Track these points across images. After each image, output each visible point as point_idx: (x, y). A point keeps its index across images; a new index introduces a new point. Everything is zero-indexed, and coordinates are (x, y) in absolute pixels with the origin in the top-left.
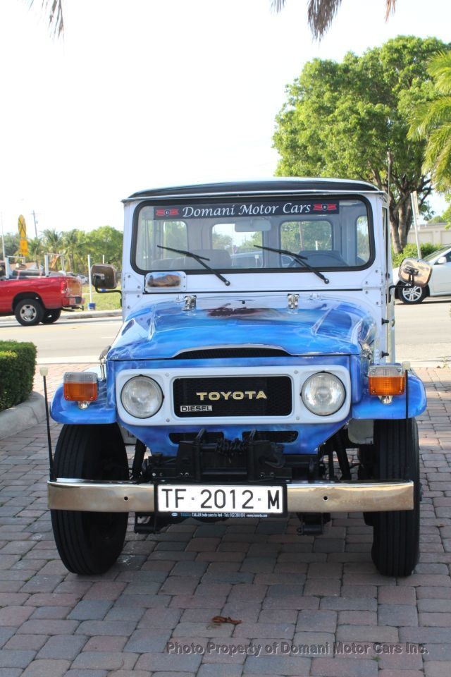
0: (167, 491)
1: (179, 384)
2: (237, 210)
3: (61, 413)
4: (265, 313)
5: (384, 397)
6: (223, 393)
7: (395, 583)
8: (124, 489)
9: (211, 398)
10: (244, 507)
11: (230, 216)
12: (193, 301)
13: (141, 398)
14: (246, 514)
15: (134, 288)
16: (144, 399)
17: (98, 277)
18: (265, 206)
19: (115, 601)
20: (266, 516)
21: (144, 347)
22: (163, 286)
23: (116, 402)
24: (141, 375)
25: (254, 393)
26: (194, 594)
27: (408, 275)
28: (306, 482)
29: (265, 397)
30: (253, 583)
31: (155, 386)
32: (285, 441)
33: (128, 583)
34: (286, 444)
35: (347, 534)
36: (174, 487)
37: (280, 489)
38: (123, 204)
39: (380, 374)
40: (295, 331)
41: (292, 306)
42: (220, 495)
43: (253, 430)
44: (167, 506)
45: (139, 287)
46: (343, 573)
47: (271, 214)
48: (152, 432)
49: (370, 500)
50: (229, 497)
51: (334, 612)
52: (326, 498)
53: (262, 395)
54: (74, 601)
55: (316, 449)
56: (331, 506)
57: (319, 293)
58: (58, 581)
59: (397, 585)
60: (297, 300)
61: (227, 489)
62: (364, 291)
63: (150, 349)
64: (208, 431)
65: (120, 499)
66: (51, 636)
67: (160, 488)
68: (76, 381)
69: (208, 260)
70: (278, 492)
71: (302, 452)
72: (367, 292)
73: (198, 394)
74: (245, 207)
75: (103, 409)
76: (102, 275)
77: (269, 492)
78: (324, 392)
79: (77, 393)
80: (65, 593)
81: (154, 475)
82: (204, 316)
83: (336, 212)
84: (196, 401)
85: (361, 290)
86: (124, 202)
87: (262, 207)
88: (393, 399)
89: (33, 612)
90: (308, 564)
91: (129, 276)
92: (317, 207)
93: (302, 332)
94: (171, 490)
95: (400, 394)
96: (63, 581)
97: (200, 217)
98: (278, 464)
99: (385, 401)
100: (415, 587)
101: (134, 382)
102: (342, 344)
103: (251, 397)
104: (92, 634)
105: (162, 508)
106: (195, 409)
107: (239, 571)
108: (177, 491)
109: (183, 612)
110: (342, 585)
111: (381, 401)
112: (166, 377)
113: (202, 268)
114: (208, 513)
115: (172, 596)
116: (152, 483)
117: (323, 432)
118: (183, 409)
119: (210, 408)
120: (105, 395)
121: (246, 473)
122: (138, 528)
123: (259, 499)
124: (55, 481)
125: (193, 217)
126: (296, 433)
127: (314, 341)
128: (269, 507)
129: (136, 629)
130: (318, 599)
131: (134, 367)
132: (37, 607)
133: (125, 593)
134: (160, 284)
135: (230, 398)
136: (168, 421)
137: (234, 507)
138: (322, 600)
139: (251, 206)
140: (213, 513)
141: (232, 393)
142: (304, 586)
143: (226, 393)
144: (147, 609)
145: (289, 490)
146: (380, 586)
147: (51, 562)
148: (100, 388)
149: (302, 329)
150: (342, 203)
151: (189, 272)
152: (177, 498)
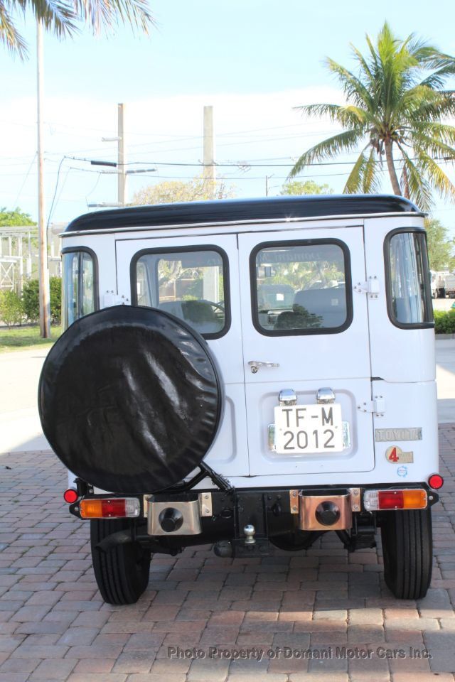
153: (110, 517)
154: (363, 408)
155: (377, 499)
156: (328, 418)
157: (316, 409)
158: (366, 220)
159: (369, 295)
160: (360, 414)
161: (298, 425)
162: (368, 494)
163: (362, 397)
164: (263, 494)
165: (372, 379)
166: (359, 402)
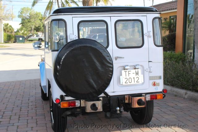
153: (71, 107)
154: (147, 70)
155: (150, 97)
156: (137, 74)
157: (134, 71)
158: (147, 14)
159: (149, 36)
160: (145, 72)
161: (129, 76)
162: (147, 95)
163: (146, 67)
164: (118, 97)
165: (149, 62)
166: (145, 69)
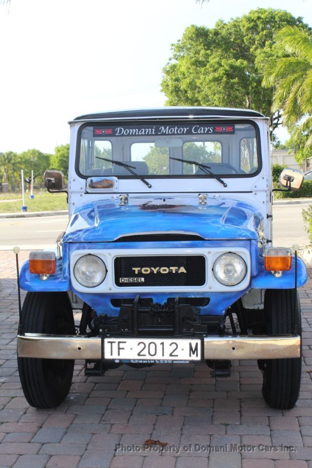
0: (111, 343)
1: (118, 261)
2: (157, 131)
3: (26, 283)
4: (183, 208)
5: (275, 272)
6: (152, 268)
7: (281, 415)
8: (77, 342)
9: (143, 272)
10: (171, 355)
11: (152, 135)
12: (126, 199)
13: (89, 272)
14: (173, 361)
15: (78, 189)
16: (92, 273)
17: (50, 181)
18: (179, 127)
19: (68, 428)
20: (188, 362)
21: (92, 232)
22: (100, 188)
23: (70, 275)
24: (90, 254)
25: (177, 268)
26: (128, 423)
27: (286, 181)
28: (218, 336)
29: (185, 271)
30: (172, 415)
31: (100, 261)
32: (200, 305)
33: (76, 415)
34: (201, 307)
35: (240, 377)
36: (117, 340)
37: (199, 341)
38: (69, 126)
39: (273, 254)
40: (208, 221)
41: (203, 203)
42: (152, 346)
43: (177, 297)
44: (112, 354)
45: (81, 188)
46: (241, 407)
47: (183, 134)
48: (97, 298)
49: (268, 350)
50: (159, 348)
51: (238, 437)
52: (234, 349)
53: (182, 270)
54: (36, 429)
55: (224, 312)
56: (238, 354)
57: (220, 194)
58: (21, 413)
59: (283, 416)
60: (206, 199)
61: (158, 341)
62: (253, 193)
63: (97, 234)
64: (142, 297)
65: (75, 350)
66: (21, 455)
67: (106, 340)
68: (39, 258)
69: (135, 168)
70: (197, 344)
71: (213, 314)
72: (256, 194)
73: (133, 269)
74: (163, 128)
75: (60, 280)
76: (53, 179)
77: (190, 344)
78: (230, 268)
79: (39, 267)
80: (28, 422)
81: (101, 330)
82: (136, 210)
83: (233, 133)
84: (132, 274)
85: (251, 192)
86: (70, 123)
87: (176, 128)
88: (283, 273)
89: (5, 437)
90: (213, 400)
91: (74, 180)
92: (218, 129)
93: (214, 222)
94: (115, 342)
95: (288, 270)
96: (25, 413)
97: (129, 135)
98: (197, 322)
99: (277, 275)
100: (297, 417)
101: (85, 259)
102: (244, 231)
103: (174, 272)
104: (53, 454)
105: (107, 356)
106: (131, 280)
107: (161, 405)
108: (119, 343)
109: (122, 437)
110: (241, 416)
111: (273, 275)
112: (109, 255)
113: (130, 174)
114: (143, 360)
115: (112, 425)
116: (99, 337)
117: (229, 298)
118: (122, 280)
119: (143, 279)
120: (61, 269)
121: (172, 330)
122: (88, 372)
123: (183, 350)
124: (24, 335)
125: (123, 135)
126: (208, 299)
127: (223, 229)
128: (190, 356)
129: (86, 450)
130: (224, 427)
131: (84, 248)
132: (7, 433)
133: (75, 422)
134: (98, 186)
135: (159, 272)
136: (110, 289)
137: (163, 355)
138: (228, 427)
139: (168, 127)
140: (147, 360)
141: (160, 269)
142: (212, 416)
143: (155, 268)
144: (93, 434)
145: (205, 343)
146: (270, 416)
147: (15, 399)
148: (58, 264)
149: (214, 220)
150: (237, 126)
151: (120, 177)
152: (119, 349)
